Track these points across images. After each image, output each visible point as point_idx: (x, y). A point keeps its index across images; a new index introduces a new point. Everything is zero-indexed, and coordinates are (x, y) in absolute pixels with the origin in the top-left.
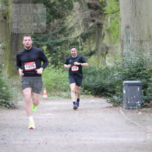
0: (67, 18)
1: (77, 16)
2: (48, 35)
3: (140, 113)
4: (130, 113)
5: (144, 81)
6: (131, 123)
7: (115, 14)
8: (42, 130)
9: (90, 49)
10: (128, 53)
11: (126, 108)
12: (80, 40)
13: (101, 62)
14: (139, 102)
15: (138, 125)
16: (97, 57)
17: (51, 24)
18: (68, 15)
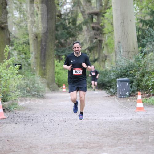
0: (79, 36)
1: (85, 35)
2: (65, 48)
3: (129, 100)
4: (122, 101)
5: (131, 78)
6: (123, 107)
7: (111, 33)
8: (62, 112)
9: (94, 57)
10: (120, 60)
11: (119, 97)
12: (87, 51)
13: (102, 66)
14: (127, 93)
15: (127, 108)
16: (99, 62)
17: (68, 40)
18: (79, 35)
